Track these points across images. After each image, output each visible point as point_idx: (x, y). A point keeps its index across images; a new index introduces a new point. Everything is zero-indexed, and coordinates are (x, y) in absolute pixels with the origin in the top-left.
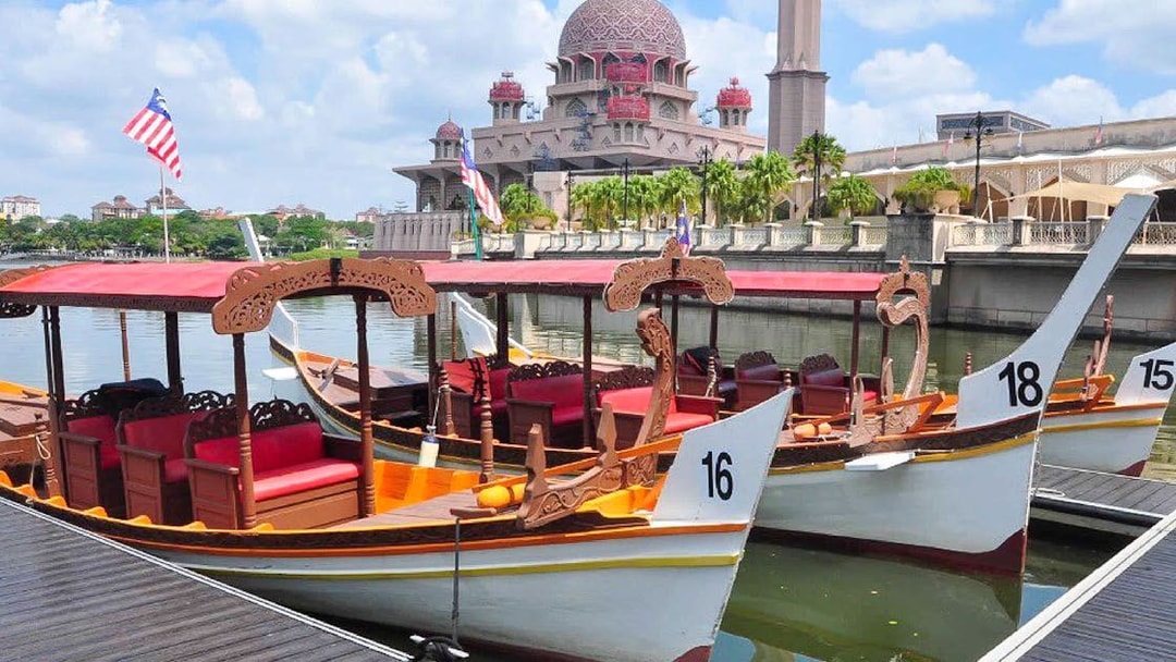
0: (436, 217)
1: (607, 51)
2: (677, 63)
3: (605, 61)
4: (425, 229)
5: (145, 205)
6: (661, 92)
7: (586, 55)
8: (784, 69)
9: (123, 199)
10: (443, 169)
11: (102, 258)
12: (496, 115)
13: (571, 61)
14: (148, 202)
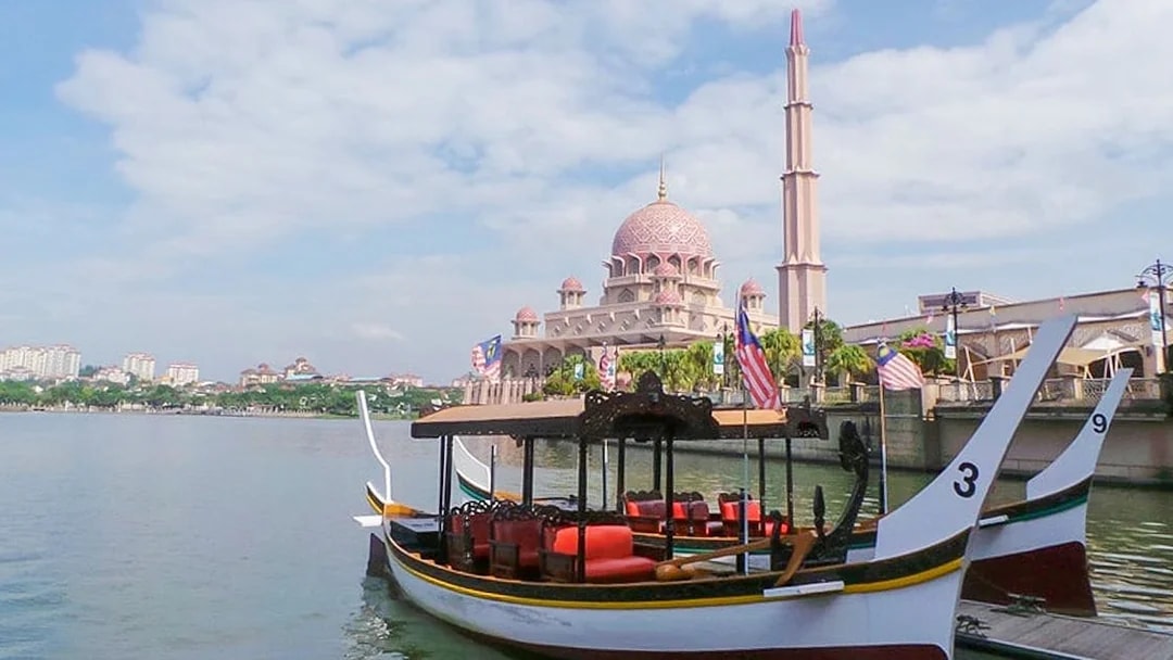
0: (515, 382)
1: (648, 252)
2: (704, 261)
3: (648, 259)
4: (506, 392)
5: (283, 371)
6: (693, 283)
7: (634, 255)
8: (790, 263)
9: (266, 366)
10: (520, 344)
11: (244, 413)
12: (563, 302)
13: (622, 260)
14: (287, 369)
